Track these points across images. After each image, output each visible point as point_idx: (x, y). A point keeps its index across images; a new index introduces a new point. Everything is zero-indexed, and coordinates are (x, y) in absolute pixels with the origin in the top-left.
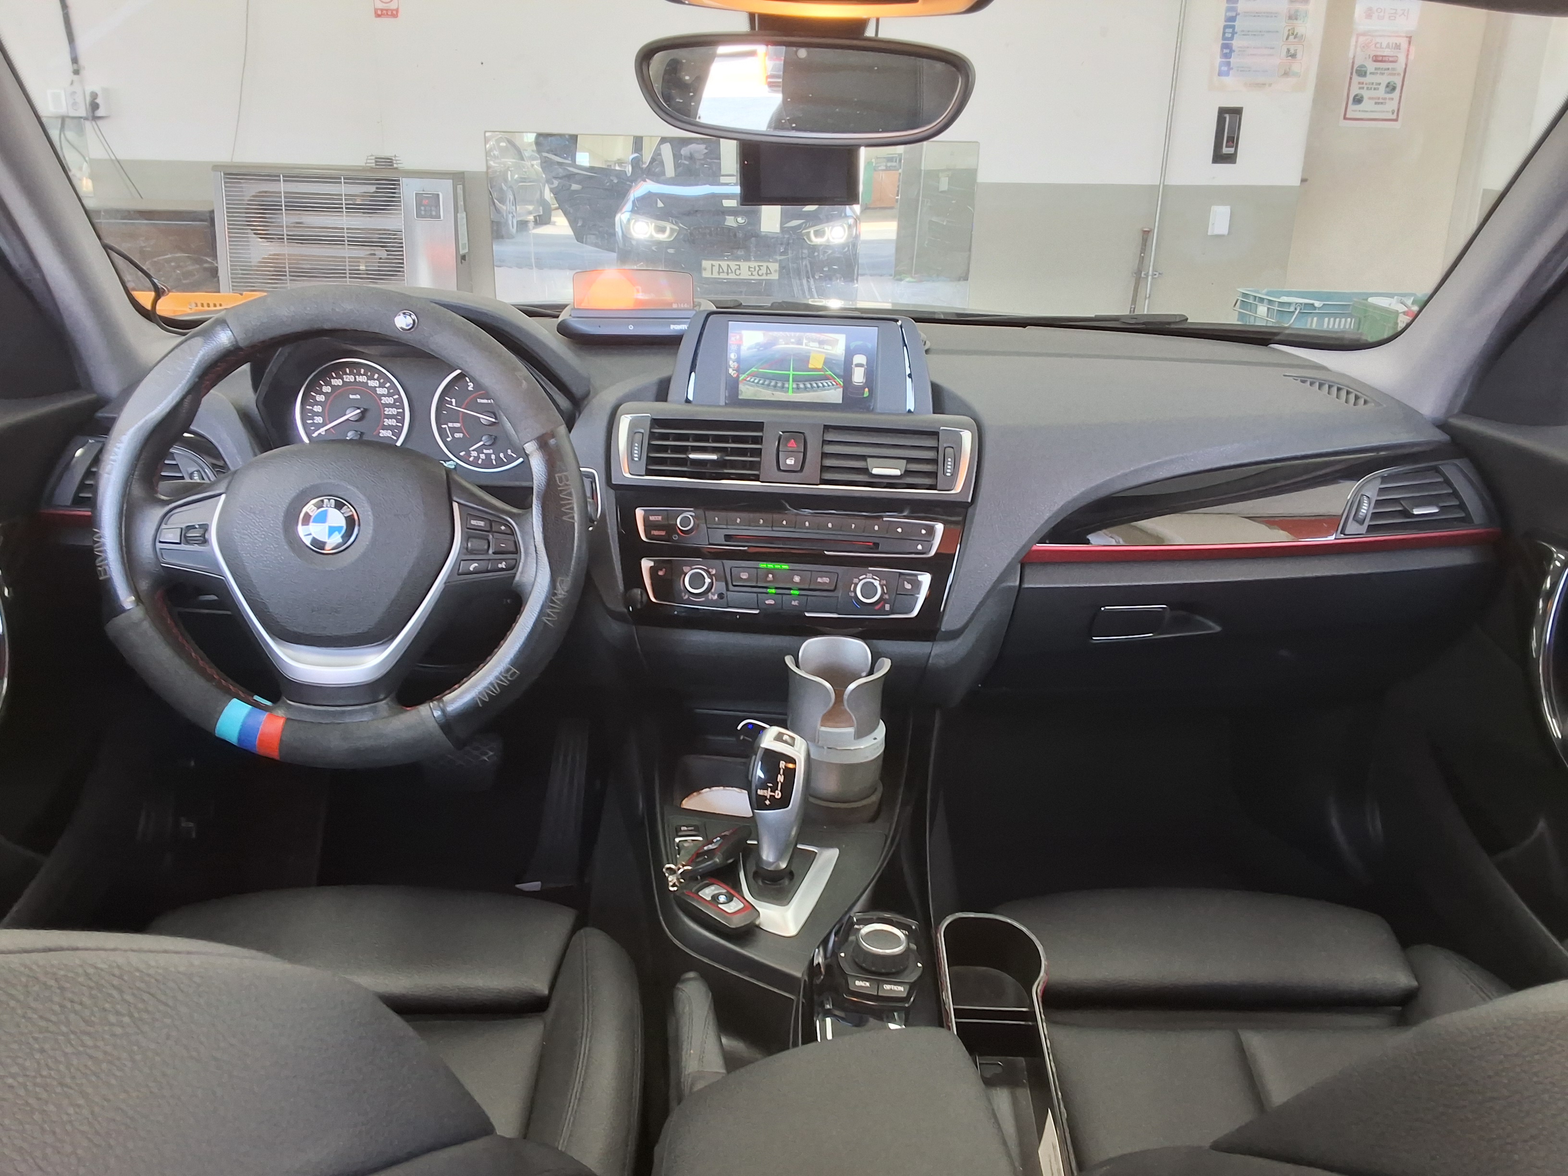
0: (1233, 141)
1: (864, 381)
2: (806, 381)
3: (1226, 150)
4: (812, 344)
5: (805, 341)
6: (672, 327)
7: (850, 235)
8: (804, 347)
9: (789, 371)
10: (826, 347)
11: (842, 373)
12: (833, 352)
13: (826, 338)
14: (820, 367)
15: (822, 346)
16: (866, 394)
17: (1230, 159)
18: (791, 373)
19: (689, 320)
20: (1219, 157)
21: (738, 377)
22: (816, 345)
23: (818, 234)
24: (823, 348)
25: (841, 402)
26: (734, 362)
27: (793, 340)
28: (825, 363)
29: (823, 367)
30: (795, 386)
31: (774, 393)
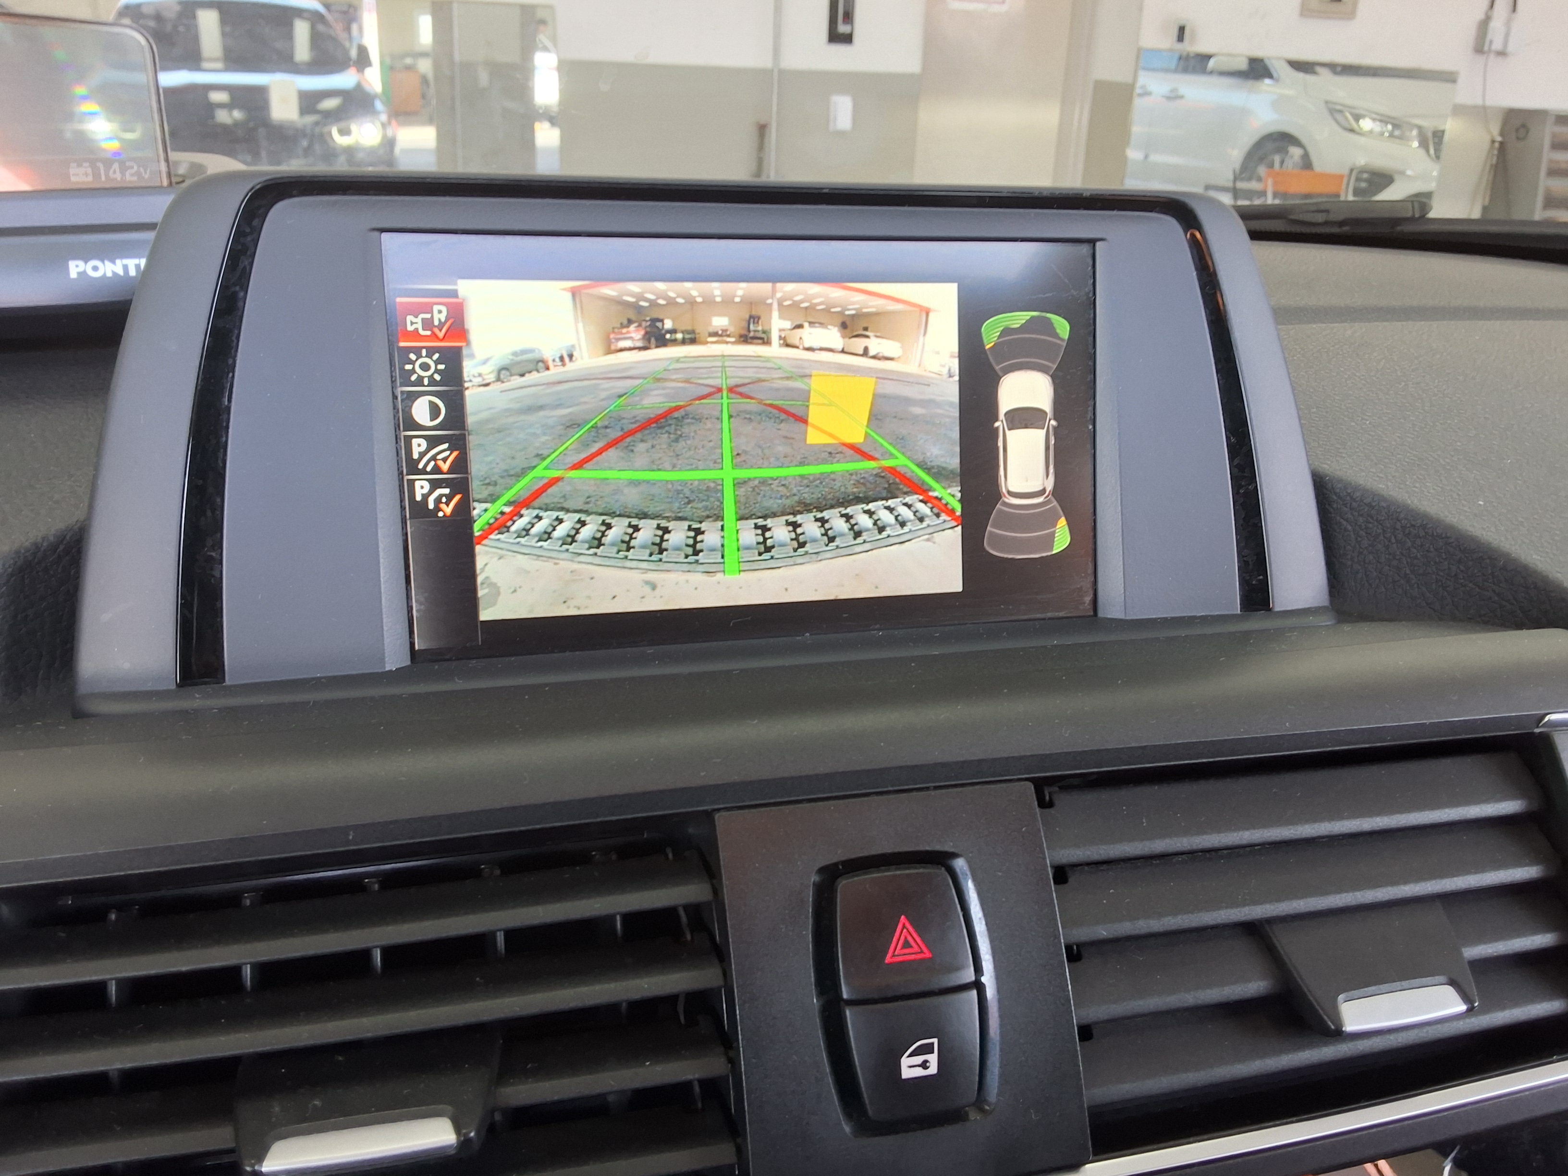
0: (848, 17)
1: (1050, 485)
2: (807, 508)
3: (843, 28)
4: (812, 336)
5: (777, 324)
6: (75, 268)
7: (384, 136)
8: (774, 350)
9: (718, 464)
10: (875, 345)
11: (954, 462)
12: (909, 368)
13: (873, 305)
14: (857, 436)
15: (859, 344)
16: (1062, 539)
17: (847, 39)
18: (728, 474)
19: (151, 235)
20: (838, 37)
21: (464, 513)
22: (832, 337)
23: (345, 132)
24: (865, 353)
25: (956, 586)
26: (433, 442)
27: (720, 322)
28: (876, 418)
29: (867, 436)
30: (750, 536)
31: (652, 576)
